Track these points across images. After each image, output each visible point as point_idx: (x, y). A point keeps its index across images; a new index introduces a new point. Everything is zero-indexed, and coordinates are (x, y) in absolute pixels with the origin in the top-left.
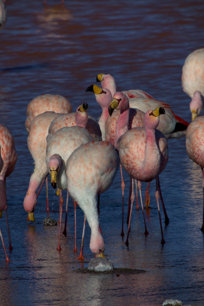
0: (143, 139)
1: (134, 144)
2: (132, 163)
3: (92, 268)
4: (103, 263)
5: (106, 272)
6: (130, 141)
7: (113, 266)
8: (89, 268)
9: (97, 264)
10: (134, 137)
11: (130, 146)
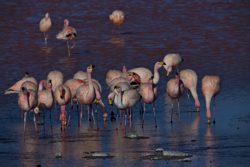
0: (148, 88)
1: (145, 89)
2: (144, 96)
3: (129, 136)
4: (133, 135)
5: (134, 138)
6: (143, 88)
7: (137, 135)
8: (128, 136)
9: (131, 135)
10: (145, 87)
11: (143, 90)
